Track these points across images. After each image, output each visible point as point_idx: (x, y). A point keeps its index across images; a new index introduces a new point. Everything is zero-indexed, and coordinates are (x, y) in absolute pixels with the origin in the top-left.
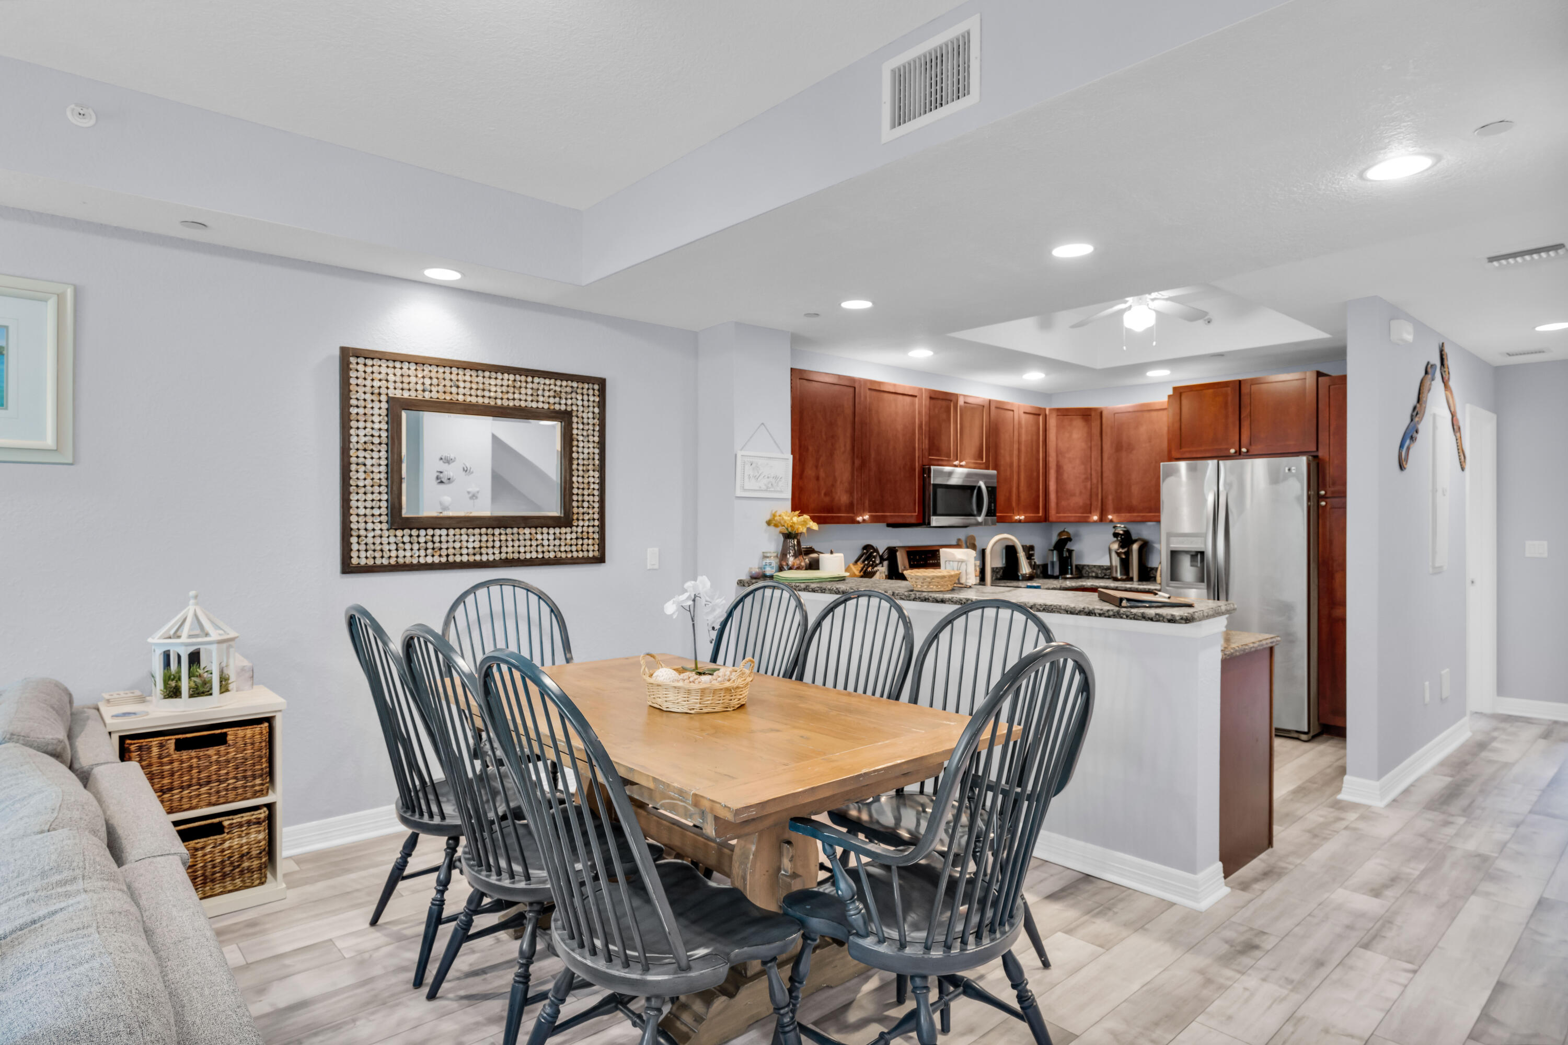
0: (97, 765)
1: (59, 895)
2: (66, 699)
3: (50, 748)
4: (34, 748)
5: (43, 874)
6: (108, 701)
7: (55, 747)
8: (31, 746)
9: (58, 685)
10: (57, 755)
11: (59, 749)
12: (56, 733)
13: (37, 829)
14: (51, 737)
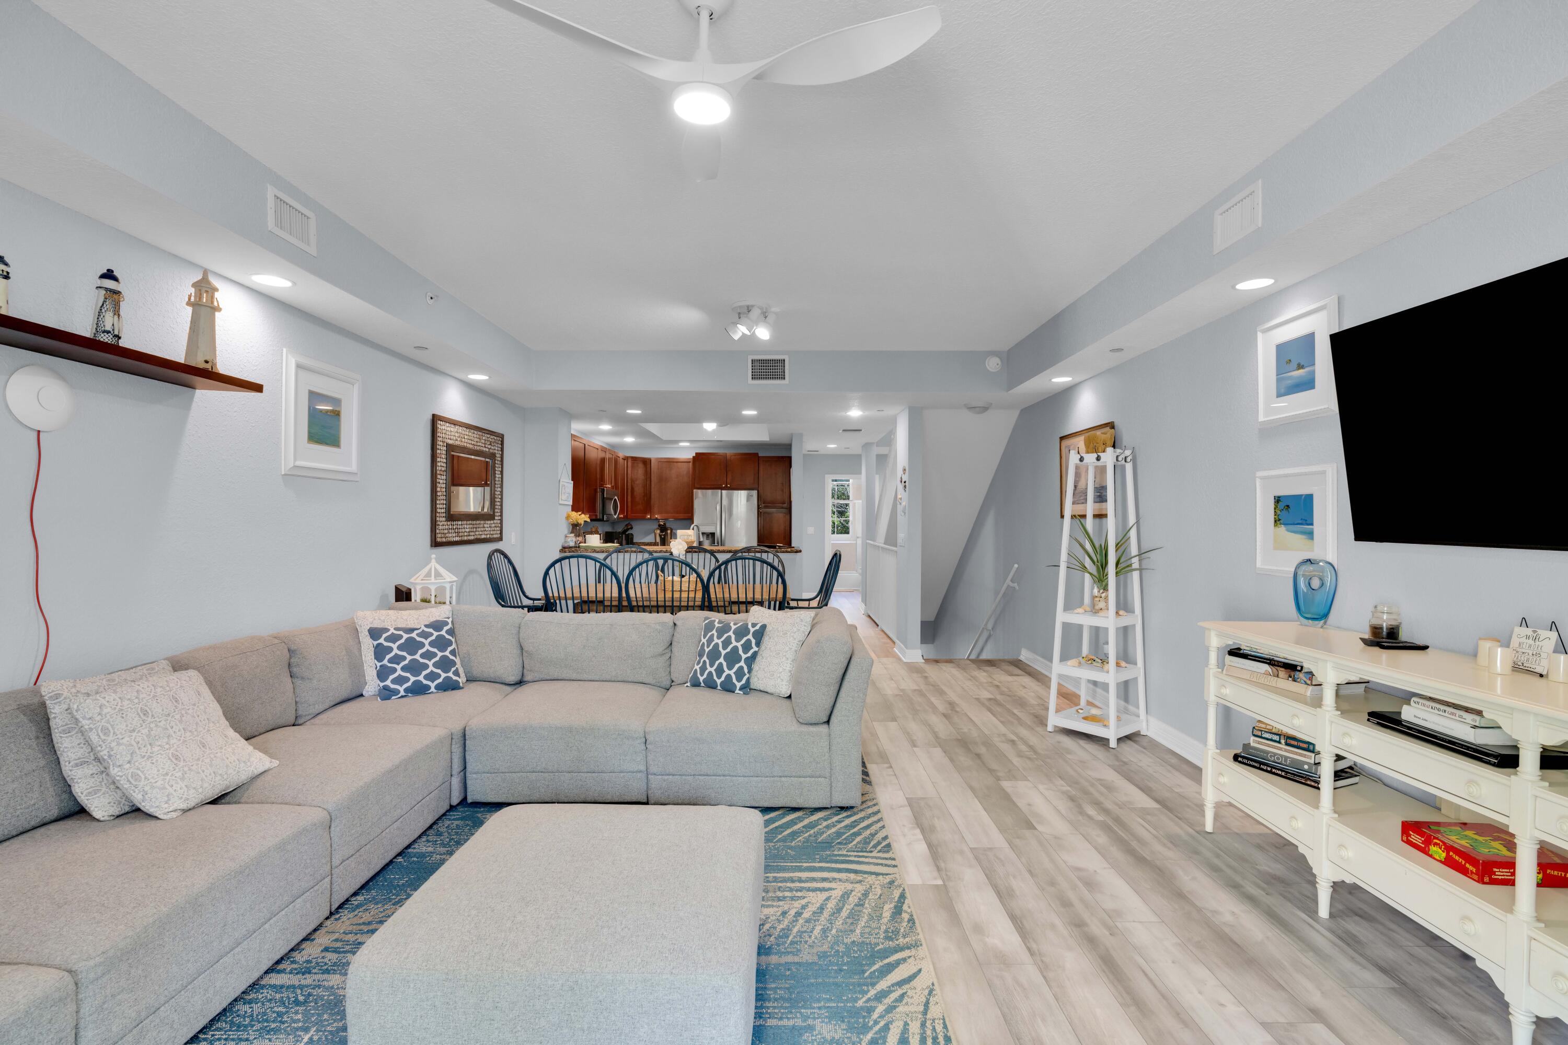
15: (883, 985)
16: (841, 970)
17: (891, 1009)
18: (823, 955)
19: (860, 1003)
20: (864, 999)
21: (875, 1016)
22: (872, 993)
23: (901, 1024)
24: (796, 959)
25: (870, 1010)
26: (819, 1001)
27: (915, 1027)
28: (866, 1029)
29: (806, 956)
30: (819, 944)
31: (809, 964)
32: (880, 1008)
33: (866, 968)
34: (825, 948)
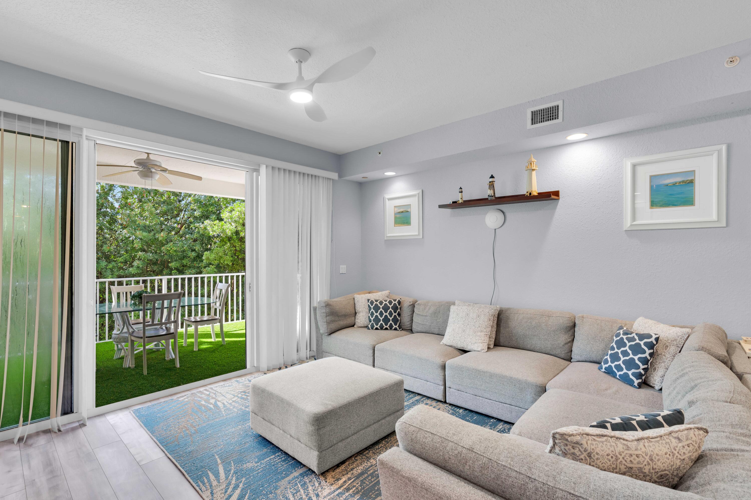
0: (746, 373)
1: (743, 442)
2: (724, 335)
3: (721, 358)
4: (713, 356)
5: (732, 426)
6: (746, 341)
7: (723, 358)
8: (712, 355)
9: (720, 328)
10: (725, 363)
11: (725, 360)
12: (723, 352)
13: (724, 399)
14: (721, 353)
15: (238, 492)
16: (262, 486)
17: (229, 484)
18: (276, 488)
19: (244, 479)
20: (243, 481)
21: (234, 478)
22: (241, 485)
23: (221, 481)
24: (287, 479)
25: (237, 479)
26: (262, 471)
27: (215, 483)
28: (235, 473)
29: (284, 483)
30: (283, 492)
31: (279, 480)
32: (233, 482)
33: (251, 494)
34: (278, 492)
